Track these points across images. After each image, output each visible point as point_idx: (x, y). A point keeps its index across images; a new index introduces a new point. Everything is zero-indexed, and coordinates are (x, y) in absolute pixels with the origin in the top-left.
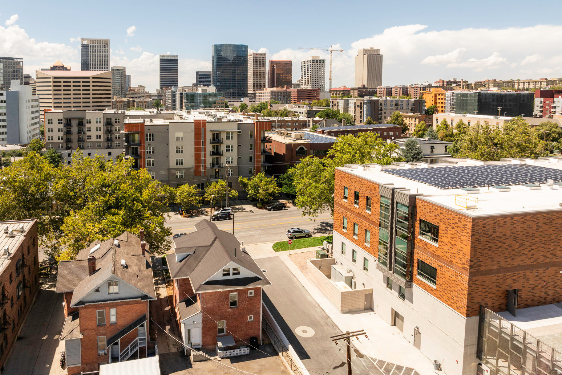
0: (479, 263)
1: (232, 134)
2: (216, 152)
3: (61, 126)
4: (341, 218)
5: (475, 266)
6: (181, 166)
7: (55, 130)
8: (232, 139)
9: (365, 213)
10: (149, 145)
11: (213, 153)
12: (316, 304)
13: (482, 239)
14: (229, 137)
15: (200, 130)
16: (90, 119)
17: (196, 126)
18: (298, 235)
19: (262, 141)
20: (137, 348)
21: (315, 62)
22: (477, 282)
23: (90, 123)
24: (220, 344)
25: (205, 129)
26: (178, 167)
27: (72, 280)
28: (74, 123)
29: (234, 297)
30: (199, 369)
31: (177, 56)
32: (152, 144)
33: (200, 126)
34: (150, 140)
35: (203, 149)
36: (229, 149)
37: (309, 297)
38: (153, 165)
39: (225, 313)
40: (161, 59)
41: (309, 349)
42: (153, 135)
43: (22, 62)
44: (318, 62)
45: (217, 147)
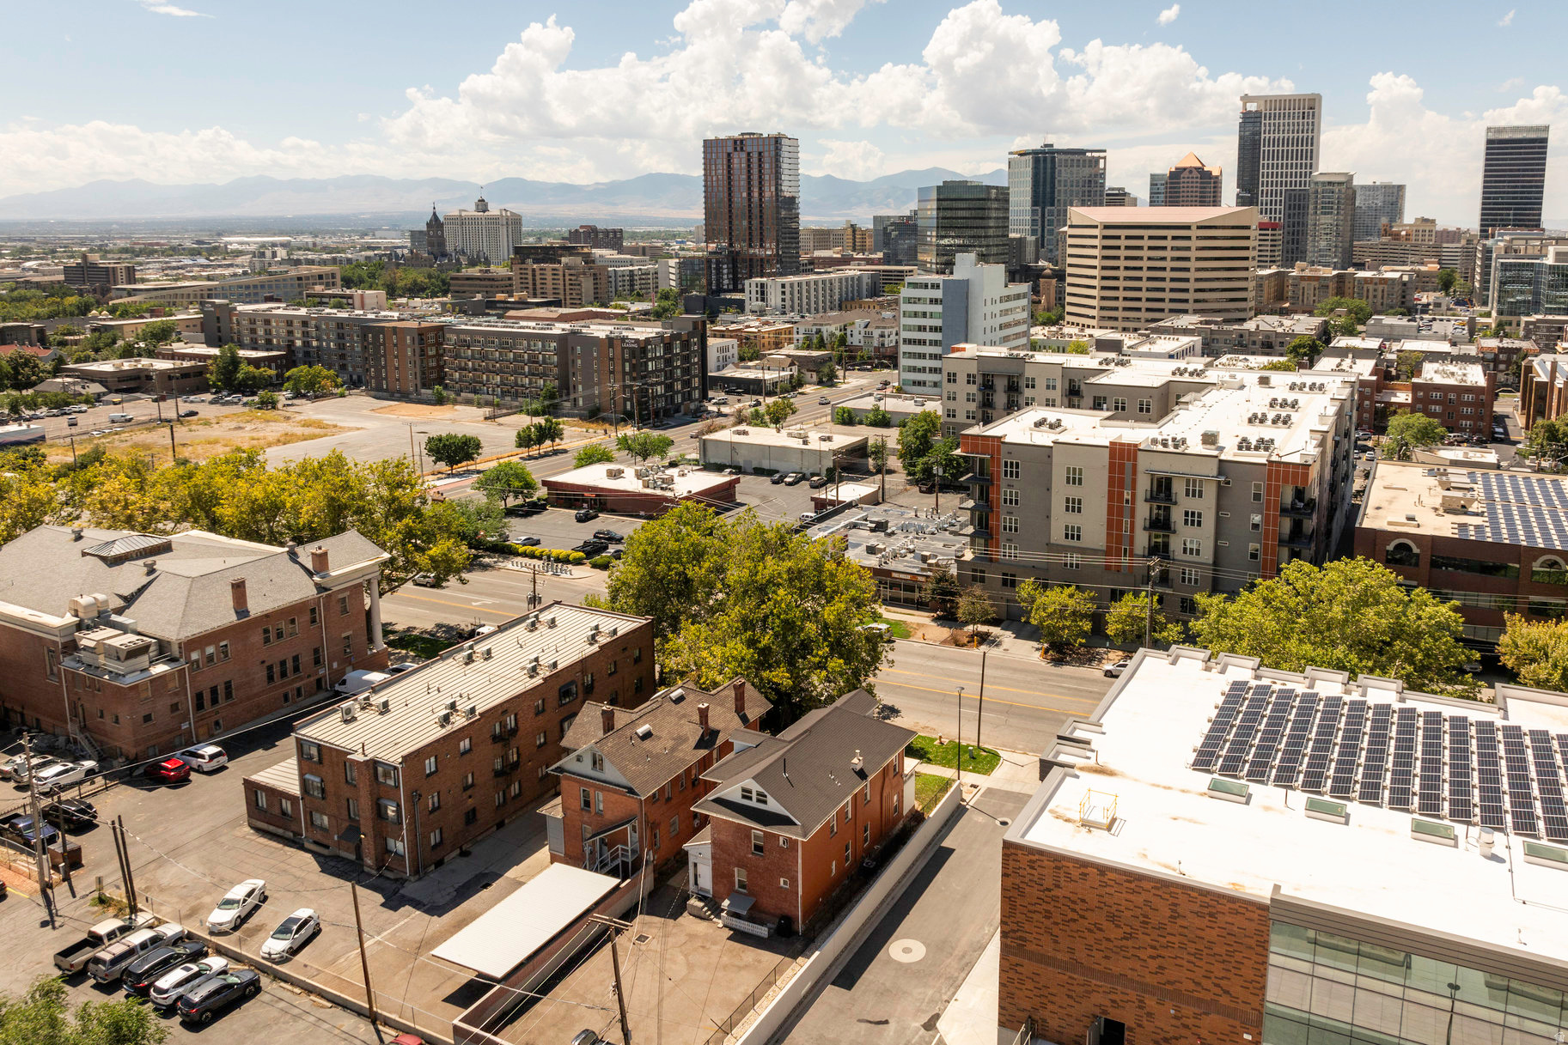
0: (1019, 934)
1: (1201, 486)
2: (1160, 524)
3: (973, 389)
5: (1011, 934)
6: (1075, 543)
7: (961, 397)
8: (1201, 497)
10: (1009, 486)
11: (1153, 525)
13: (1028, 889)
14: (1194, 491)
15: (1122, 466)
16: (1033, 379)
17: (1112, 456)
20: (619, 861)
23: (1033, 387)
24: (727, 903)
25: (1134, 467)
26: (1070, 542)
28: (1000, 384)
30: (687, 926)
32: (1014, 485)
33: (1121, 458)
34: (1012, 476)
35: (1127, 512)
36: (1193, 519)
38: (1016, 530)
39: (746, 859)
40: (1490, 141)
42: (1017, 464)
43: (1105, 158)
45: (1167, 509)
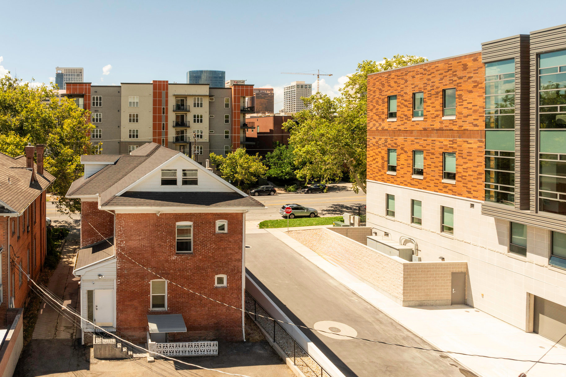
1: (201, 100)
6: (135, 140)
8: (201, 106)
10: (96, 111)
11: (177, 125)
14: (198, 103)
15: (160, 94)
17: (155, 88)
19: (241, 110)
21: (300, 87)
24: (153, 327)
25: (167, 93)
26: (132, 140)
32: (99, 109)
33: (160, 89)
34: (97, 105)
35: (163, 119)
36: (198, 119)
39: (166, 265)
42: (100, 98)
44: (304, 87)
45: (182, 117)
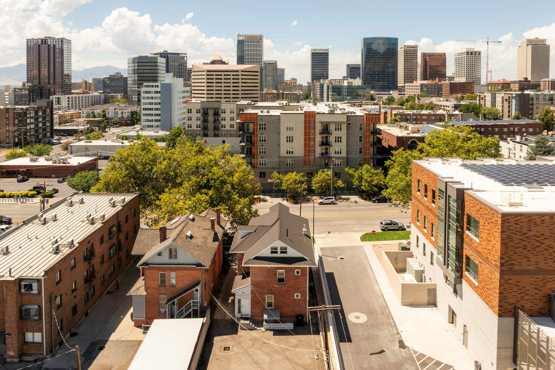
0: (510, 262)
1: (341, 126)
2: (325, 143)
3: (199, 115)
4: (416, 211)
5: (506, 264)
6: (291, 155)
7: (194, 119)
8: (341, 130)
9: (432, 206)
10: (262, 134)
11: (323, 144)
12: (380, 294)
13: (515, 236)
14: (338, 128)
15: (309, 121)
16: (225, 110)
17: (305, 117)
18: (390, 227)
19: (371, 133)
20: (191, 310)
21: (470, 54)
22: (510, 282)
23: (225, 113)
24: (265, 317)
25: (315, 121)
26: (289, 155)
27: (146, 246)
28: (211, 112)
29: (282, 274)
30: (242, 336)
31: (328, 50)
32: (264, 133)
33: (309, 117)
34: (263, 129)
35: (312, 140)
36: (338, 140)
37: (376, 287)
38: (265, 153)
39: (273, 289)
40: (312, 53)
41: (355, 334)
42: (265, 124)
43: (186, 56)
44: (473, 54)
45: (327, 137)
